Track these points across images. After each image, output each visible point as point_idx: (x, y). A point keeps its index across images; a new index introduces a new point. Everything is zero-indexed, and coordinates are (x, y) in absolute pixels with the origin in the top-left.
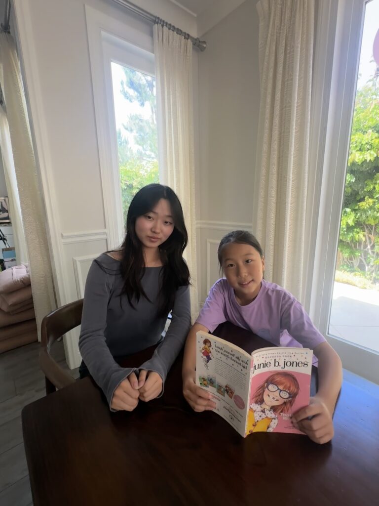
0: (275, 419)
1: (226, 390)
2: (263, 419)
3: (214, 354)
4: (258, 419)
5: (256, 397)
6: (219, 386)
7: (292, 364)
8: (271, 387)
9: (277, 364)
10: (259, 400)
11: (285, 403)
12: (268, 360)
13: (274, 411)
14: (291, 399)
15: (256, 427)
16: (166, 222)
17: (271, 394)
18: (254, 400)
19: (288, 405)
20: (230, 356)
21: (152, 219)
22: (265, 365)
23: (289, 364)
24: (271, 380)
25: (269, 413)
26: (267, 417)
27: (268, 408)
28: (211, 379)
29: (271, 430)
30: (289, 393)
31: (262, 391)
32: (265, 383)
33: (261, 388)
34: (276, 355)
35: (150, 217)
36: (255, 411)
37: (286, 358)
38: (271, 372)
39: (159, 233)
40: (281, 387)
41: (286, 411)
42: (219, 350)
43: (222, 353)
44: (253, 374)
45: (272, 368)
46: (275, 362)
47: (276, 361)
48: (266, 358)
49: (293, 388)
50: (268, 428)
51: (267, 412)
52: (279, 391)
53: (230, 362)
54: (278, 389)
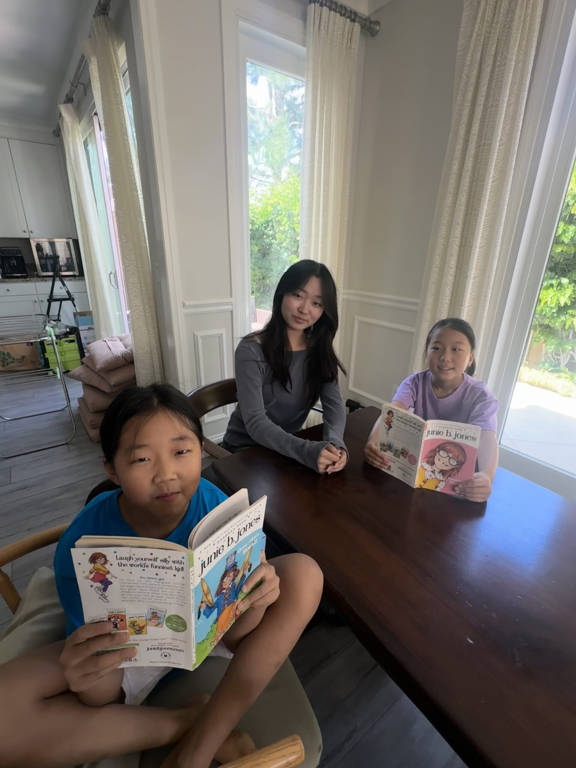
0: (443, 481)
1: (402, 452)
2: (432, 479)
3: (395, 423)
4: (428, 478)
5: (428, 458)
6: (396, 450)
7: (462, 437)
8: (441, 452)
9: (449, 434)
10: (430, 461)
11: (452, 469)
12: (441, 430)
13: (443, 474)
14: (458, 466)
15: (426, 484)
16: (316, 303)
17: (441, 459)
18: (426, 459)
19: (455, 471)
20: (408, 423)
21: (300, 298)
22: (438, 433)
23: (459, 436)
24: (442, 446)
25: (439, 475)
26: (436, 478)
27: (438, 471)
28: (390, 445)
29: (438, 490)
30: (457, 462)
31: (433, 455)
32: (437, 448)
33: (432, 452)
34: (449, 427)
35: (298, 296)
36: (426, 470)
37: (457, 431)
38: (443, 440)
39: (306, 314)
40: (451, 455)
41: (453, 476)
42: (399, 419)
43: (401, 422)
44: (426, 437)
45: (444, 437)
46: (447, 433)
47: (448, 431)
48: (440, 427)
49: (460, 458)
50: (436, 487)
51: (437, 474)
52: (448, 458)
53: (408, 428)
54: (448, 456)
